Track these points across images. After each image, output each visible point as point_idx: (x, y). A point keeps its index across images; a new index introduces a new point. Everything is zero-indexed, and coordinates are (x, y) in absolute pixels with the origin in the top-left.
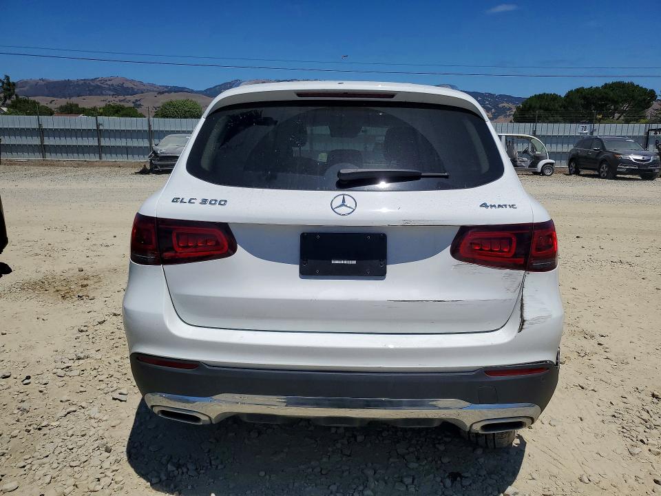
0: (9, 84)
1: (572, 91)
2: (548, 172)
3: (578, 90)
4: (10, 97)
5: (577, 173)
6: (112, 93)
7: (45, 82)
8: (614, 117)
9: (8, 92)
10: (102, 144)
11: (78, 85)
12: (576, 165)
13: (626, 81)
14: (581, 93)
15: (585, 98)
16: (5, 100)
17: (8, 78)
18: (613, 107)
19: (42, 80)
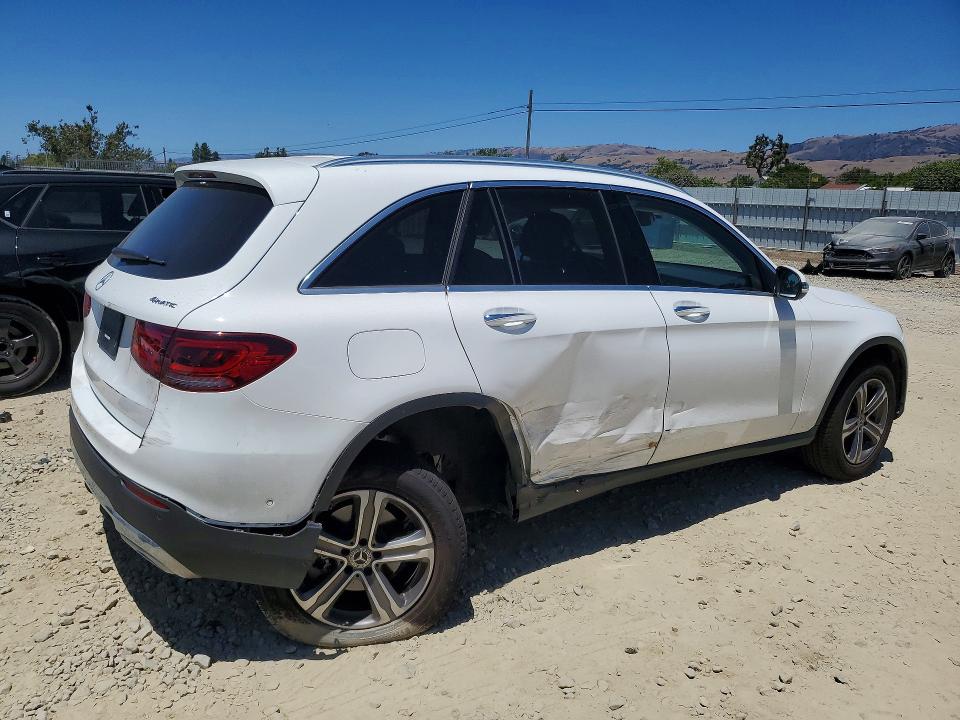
0: (780, 145)
4: (779, 162)
6: (941, 150)
7: (841, 140)
9: (777, 157)
10: (808, 228)
11: (888, 141)
16: (772, 167)
17: (781, 137)
19: (838, 137)
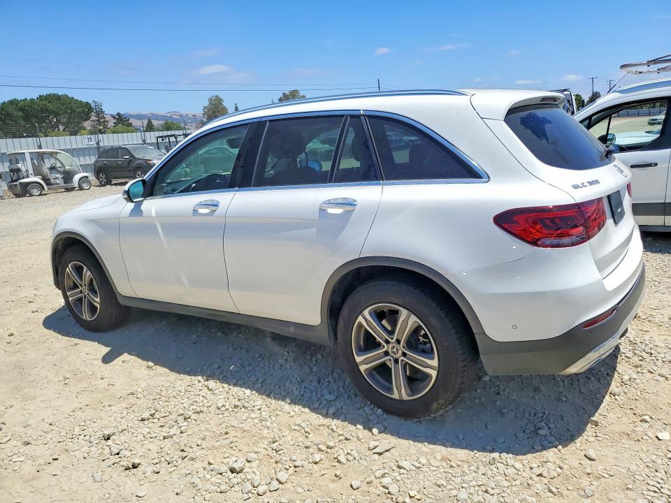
1: (4, 103)
2: (85, 186)
3: (12, 102)
5: (109, 183)
8: (59, 130)
12: (106, 176)
13: (60, 93)
14: (17, 105)
15: (22, 110)
18: (55, 120)
